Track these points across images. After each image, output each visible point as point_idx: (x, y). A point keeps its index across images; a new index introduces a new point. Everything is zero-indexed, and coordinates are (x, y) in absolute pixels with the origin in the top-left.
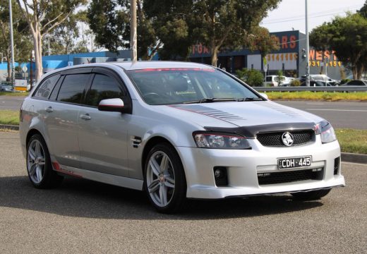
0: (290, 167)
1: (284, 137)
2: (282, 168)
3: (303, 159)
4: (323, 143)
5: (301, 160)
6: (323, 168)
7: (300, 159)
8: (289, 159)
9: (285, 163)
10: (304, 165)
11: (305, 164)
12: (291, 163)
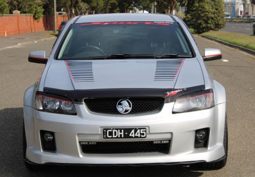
0: (117, 137)
1: (120, 104)
2: (107, 138)
3: (136, 131)
4: (173, 113)
5: (133, 131)
6: (170, 141)
7: (131, 130)
8: (117, 129)
9: (111, 134)
10: (137, 137)
11: (139, 135)
12: (119, 133)
